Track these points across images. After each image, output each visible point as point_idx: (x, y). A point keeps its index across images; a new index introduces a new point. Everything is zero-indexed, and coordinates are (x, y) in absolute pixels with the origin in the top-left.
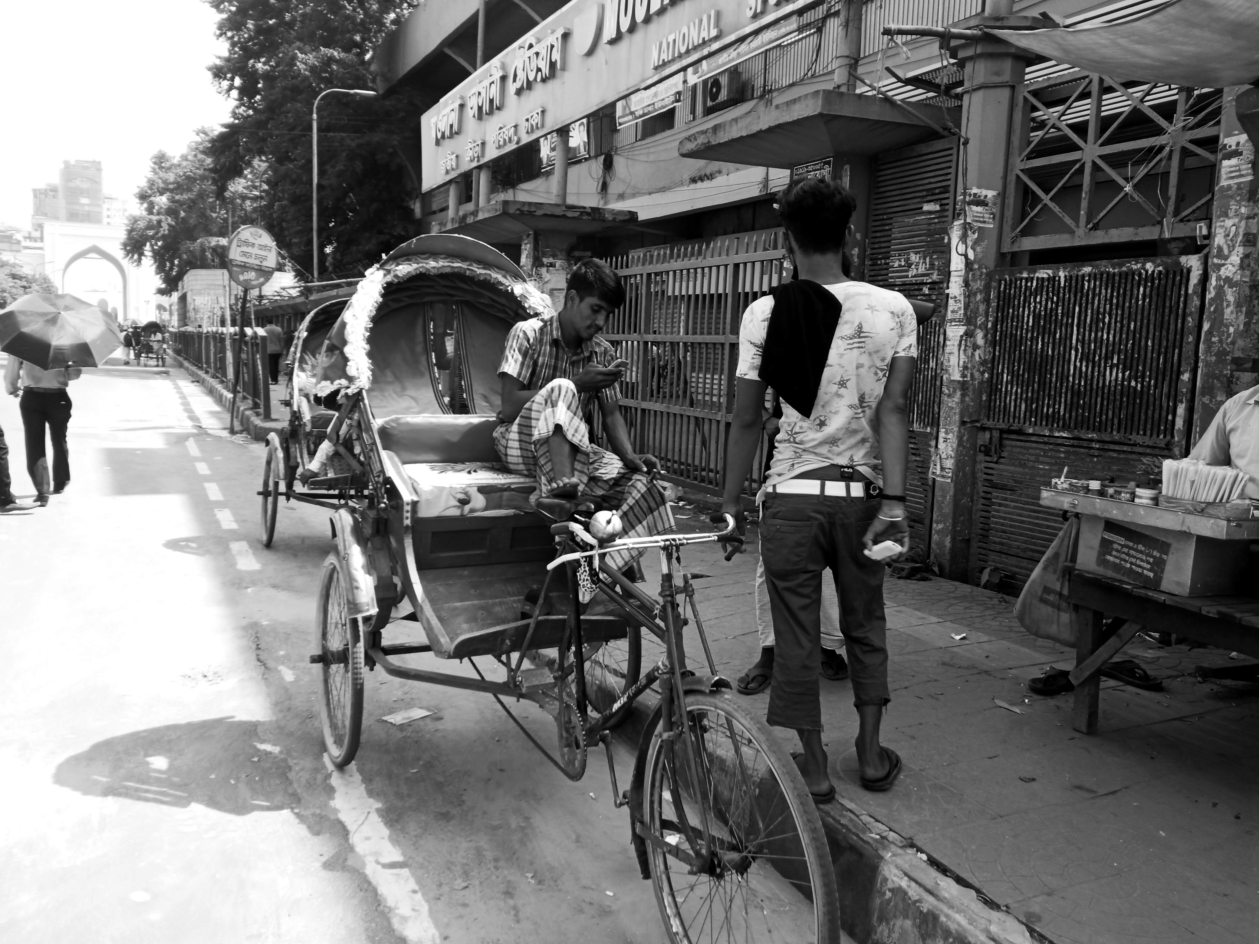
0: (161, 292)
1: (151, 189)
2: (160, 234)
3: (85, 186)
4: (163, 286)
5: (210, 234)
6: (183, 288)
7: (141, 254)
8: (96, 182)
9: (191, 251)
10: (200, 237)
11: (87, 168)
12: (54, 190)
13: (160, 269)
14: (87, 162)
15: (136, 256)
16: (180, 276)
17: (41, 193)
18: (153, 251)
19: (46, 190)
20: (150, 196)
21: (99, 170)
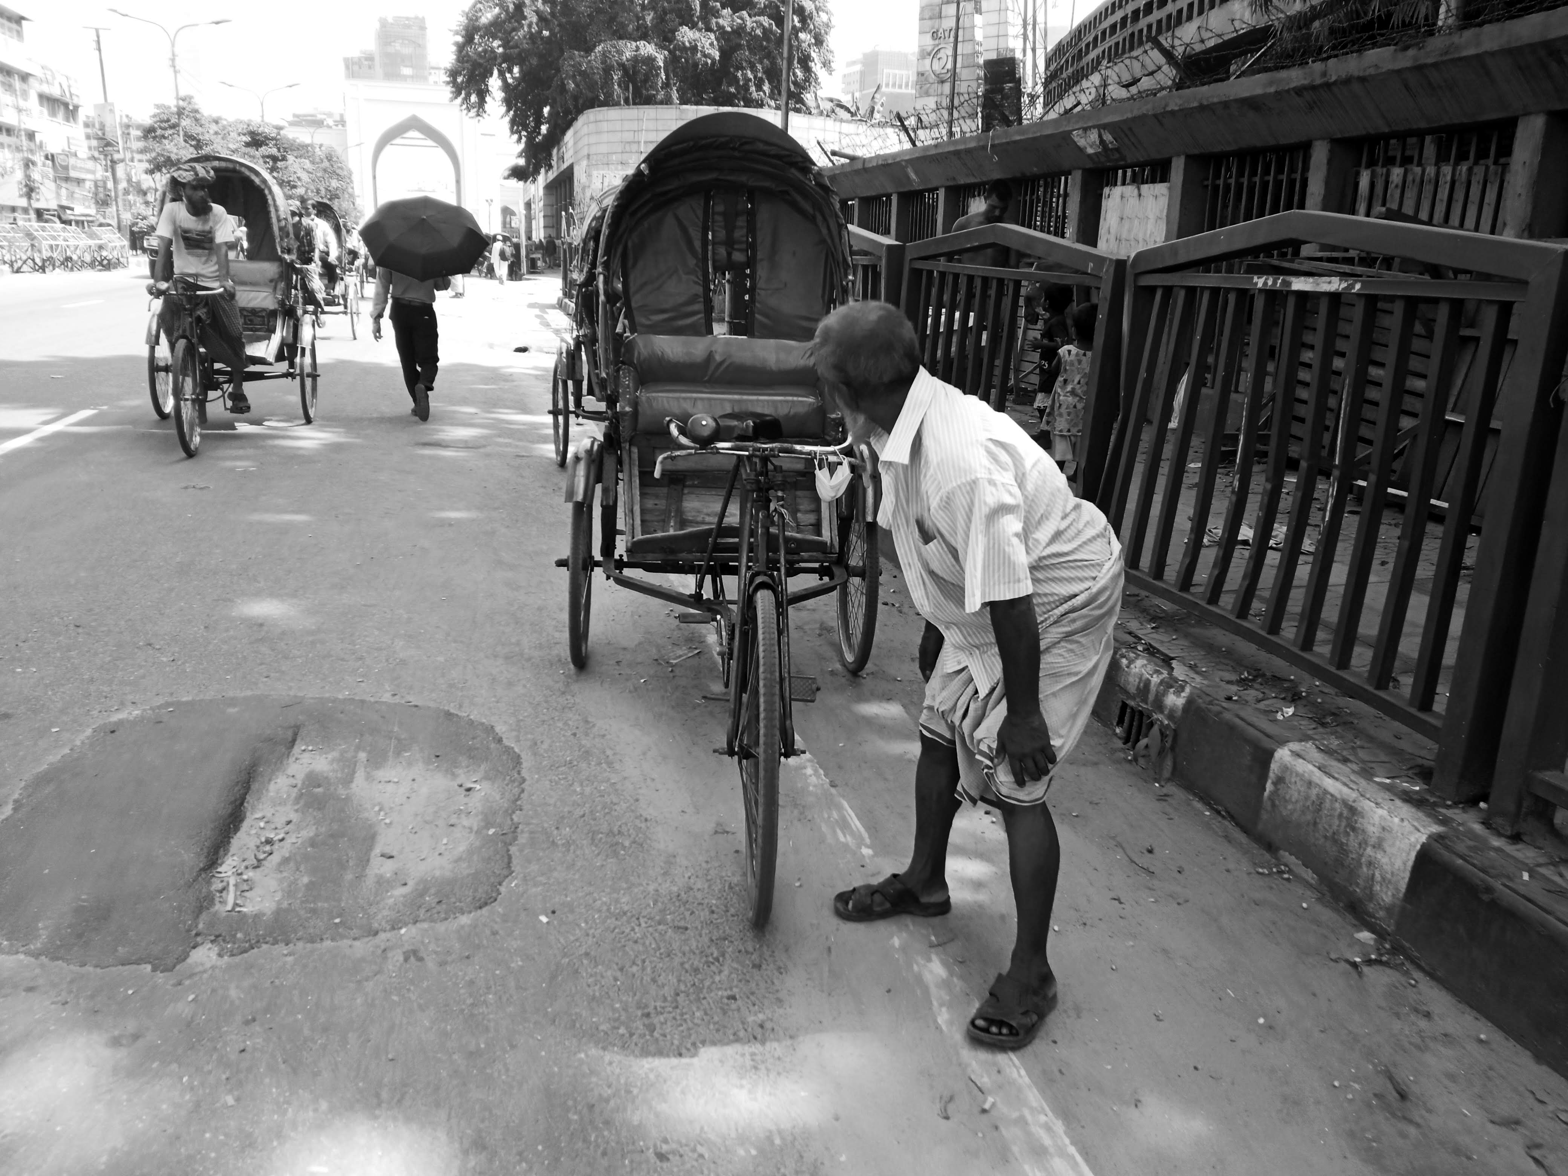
0: (518, 173)
3: (407, 50)
4: (522, 162)
5: (622, 35)
6: (562, 159)
7: (482, 94)
8: (419, 46)
9: (583, 74)
10: (600, 42)
11: (408, 27)
12: (370, 58)
13: (518, 124)
14: (408, 19)
15: (474, 98)
16: (555, 138)
17: (353, 64)
18: (506, 87)
19: (360, 59)
21: (423, 28)
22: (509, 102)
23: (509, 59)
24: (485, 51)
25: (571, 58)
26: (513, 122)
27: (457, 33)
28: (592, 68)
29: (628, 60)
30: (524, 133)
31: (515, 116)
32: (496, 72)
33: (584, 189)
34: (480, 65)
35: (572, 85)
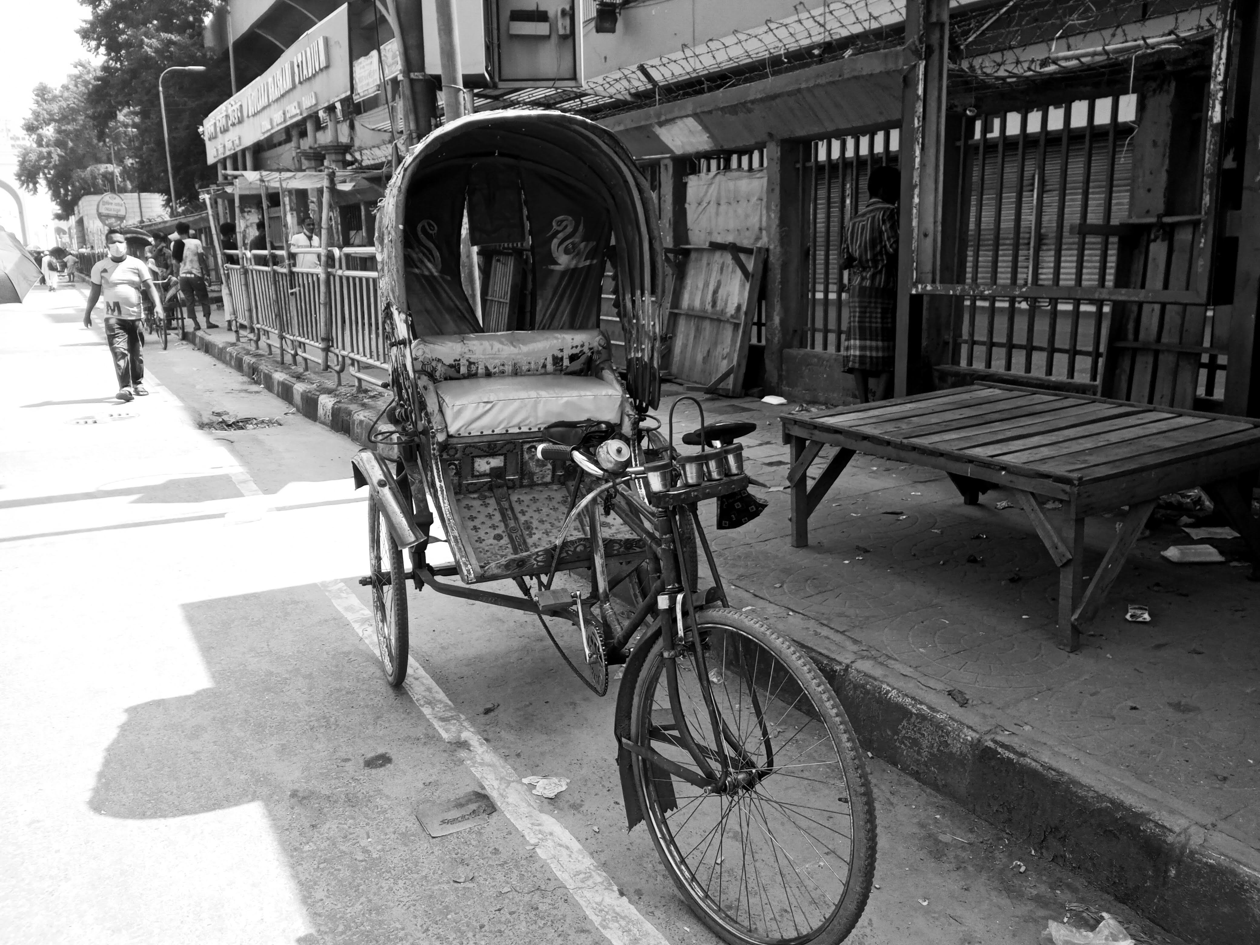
0: (59, 217)
1: (37, 121)
2: (51, 165)
7: (35, 183)
9: (83, 179)
10: (89, 165)
15: (31, 186)
18: (47, 179)
20: (37, 128)
22: (49, 186)
23: (48, 169)
24: (34, 165)
25: (77, 172)
27: (18, 156)
28: (87, 177)
29: (103, 173)
31: (54, 192)
32: (41, 174)
34: (33, 171)
35: (79, 184)
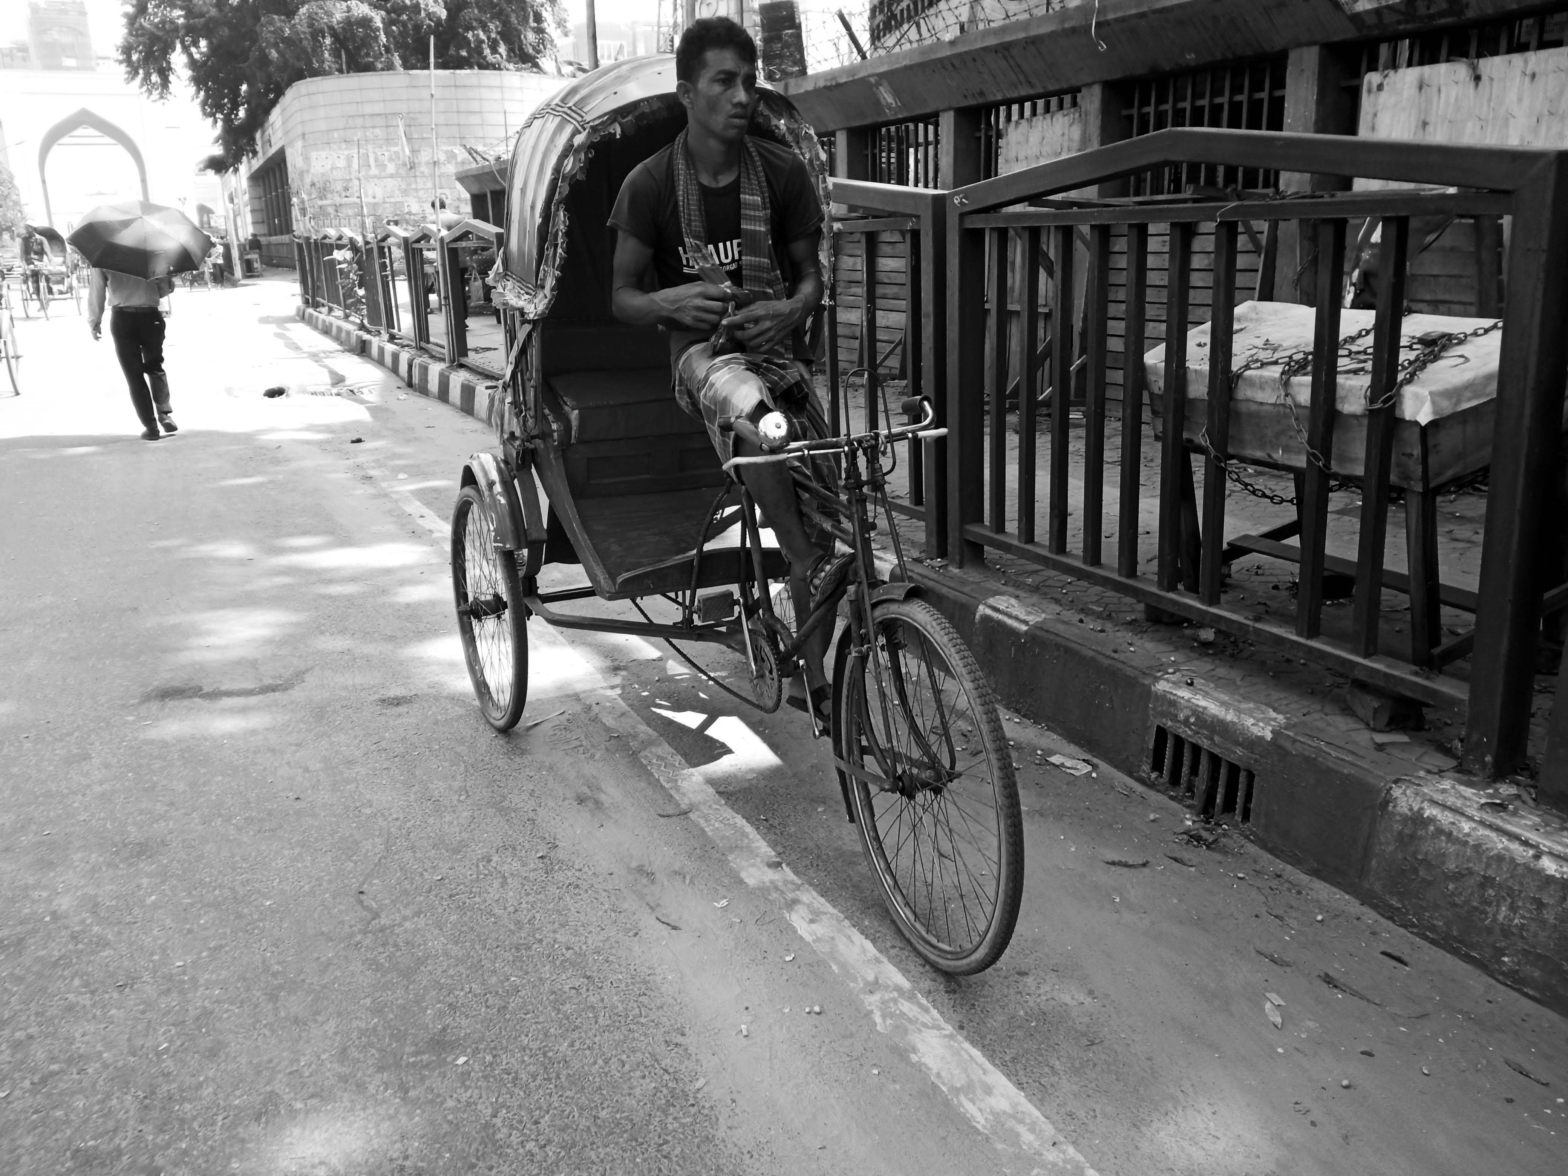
3: (67, 39)
4: (219, 150)
6: (269, 142)
7: (165, 73)
8: (81, 34)
11: (65, 12)
12: (23, 49)
13: (211, 106)
15: (155, 78)
16: (257, 120)
22: (199, 81)
23: (193, 32)
24: (163, 22)
25: (271, 23)
26: (204, 104)
28: (297, 33)
29: (339, 23)
30: (219, 115)
31: (207, 97)
32: (178, 46)
33: (301, 174)
34: (159, 38)
35: (274, 54)
